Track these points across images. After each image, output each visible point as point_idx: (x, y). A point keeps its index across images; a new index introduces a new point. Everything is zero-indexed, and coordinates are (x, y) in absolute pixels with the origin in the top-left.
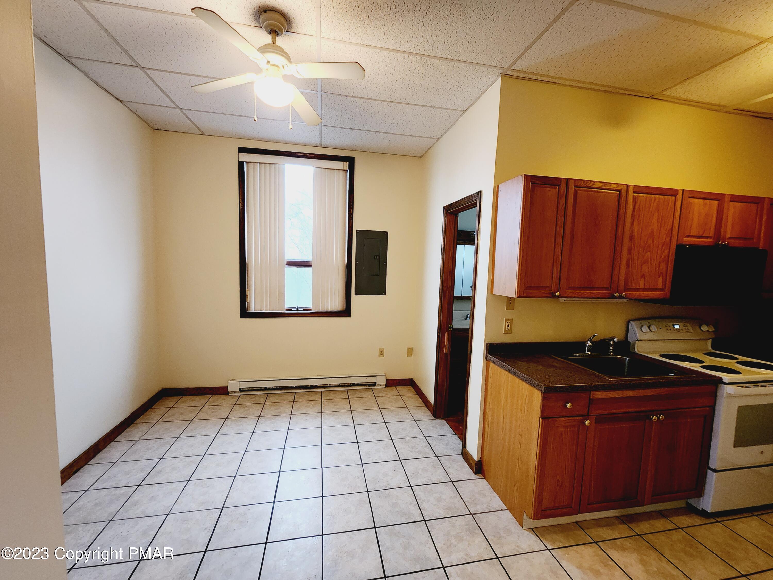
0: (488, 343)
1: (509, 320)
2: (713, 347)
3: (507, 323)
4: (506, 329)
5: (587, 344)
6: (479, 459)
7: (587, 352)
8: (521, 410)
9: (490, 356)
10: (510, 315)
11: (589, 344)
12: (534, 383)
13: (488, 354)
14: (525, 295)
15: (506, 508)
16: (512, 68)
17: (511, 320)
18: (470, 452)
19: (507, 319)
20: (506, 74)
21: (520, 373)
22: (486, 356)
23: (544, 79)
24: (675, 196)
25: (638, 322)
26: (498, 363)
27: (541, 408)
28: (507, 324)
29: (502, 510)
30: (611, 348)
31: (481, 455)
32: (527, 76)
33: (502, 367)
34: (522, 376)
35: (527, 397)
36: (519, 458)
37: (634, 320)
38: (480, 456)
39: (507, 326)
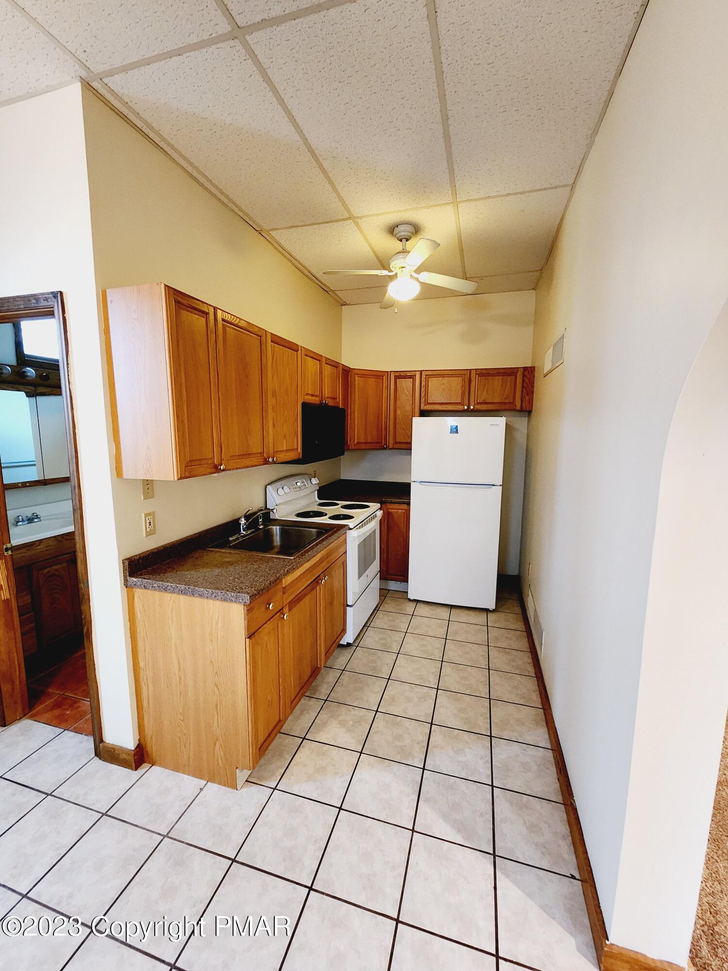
0: (126, 559)
1: (149, 514)
2: (319, 498)
3: (147, 520)
4: (148, 530)
5: (241, 522)
6: (137, 742)
7: (242, 532)
8: (211, 640)
9: (133, 579)
10: (150, 506)
11: (243, 521)
12: (231, 596)
13: (128, 578)
14: (187, 474)
15: (204, 782)
16: (105, 80)
17: (152, 514)
18: (115, 744)
19: (146, 514)
20: (90, 84)
21: (202, 589)
22: (126, 580)
23: (151, 135)
24: (297, 352)
25: (274, 485)
26: (155, 585)
27: (246, 626)
28: (148, 522)
29: (201, 789)
30: (260, 520)
31: (139, 735)
32: (126, 112)
33: (166, 590)
34: (207, 593)
35: (220, 620)
36: (217, 706)
37: (269, 484)
38: (138, 737)
39: (148, 524)
